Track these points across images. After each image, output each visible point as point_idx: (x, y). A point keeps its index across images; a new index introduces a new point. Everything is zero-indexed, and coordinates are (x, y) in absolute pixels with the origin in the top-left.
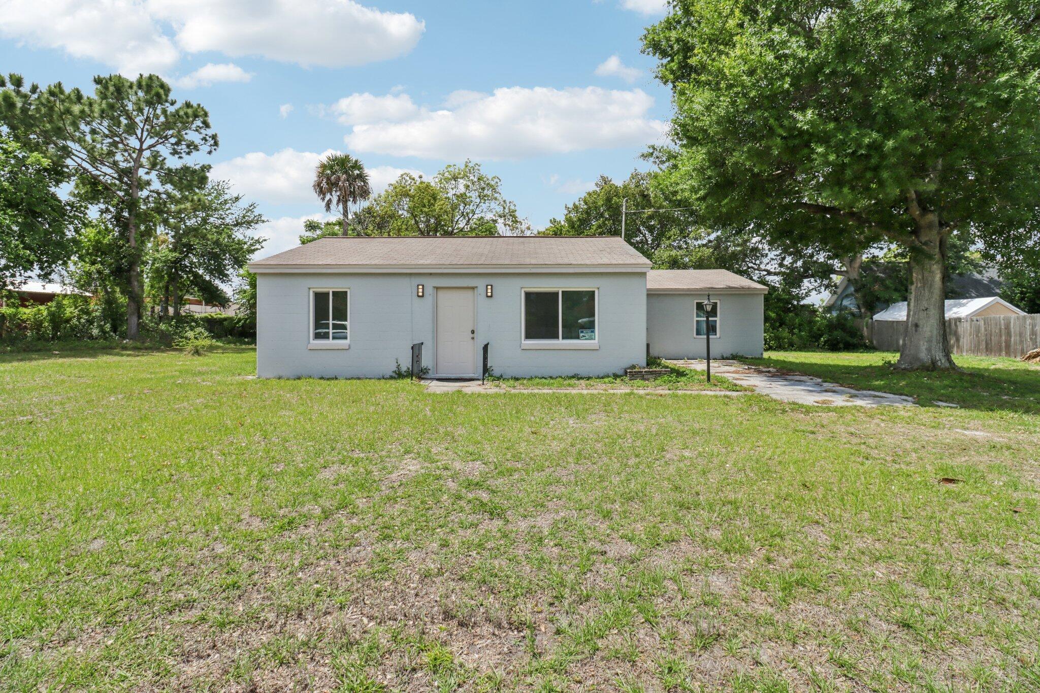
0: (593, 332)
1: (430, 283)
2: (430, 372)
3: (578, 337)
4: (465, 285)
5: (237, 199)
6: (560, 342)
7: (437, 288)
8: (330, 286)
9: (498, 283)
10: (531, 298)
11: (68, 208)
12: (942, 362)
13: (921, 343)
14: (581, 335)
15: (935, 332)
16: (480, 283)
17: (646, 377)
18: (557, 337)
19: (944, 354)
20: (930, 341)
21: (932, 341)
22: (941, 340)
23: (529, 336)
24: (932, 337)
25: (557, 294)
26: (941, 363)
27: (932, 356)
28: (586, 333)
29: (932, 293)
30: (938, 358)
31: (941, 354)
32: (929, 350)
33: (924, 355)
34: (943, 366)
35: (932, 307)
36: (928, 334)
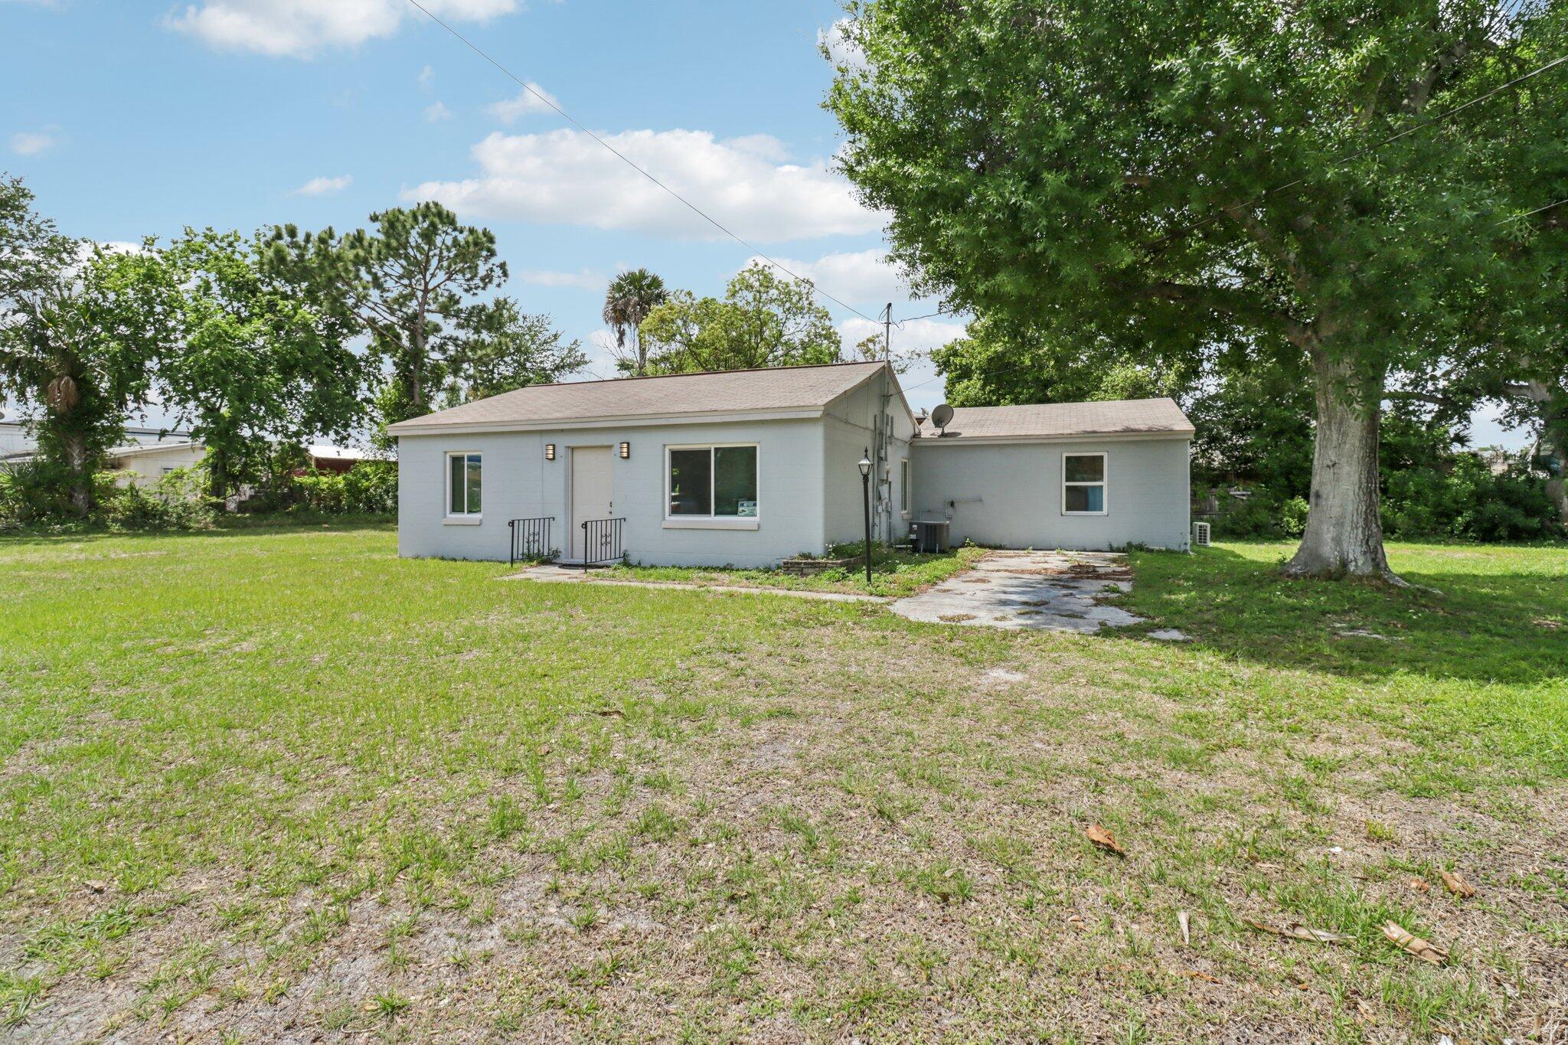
0: (755, 505)
1: (563, 442)
2: (562, 555)
3: (735, 513)
4: (599, 444)
5: (556, 337)
6: (712, 520)
7: (573, 449)
8: (465, 449)
9: (635, 439)
10: (678, 457)
11: (362, 364)
12: (1359, 564)
13: (1325, 527)
14: (740, 509)
15: (1350, 508)
16: (614, 439)
17: (805, 571)
18: (709, 513)
19: (1364, 548)
20: (1339, 524)
21: (1343, 524)
22: (1361, 523)
23: (675, 511)
24: (1343, 516)
25: (708, 452)
26: (1356, 566)
27: (1341, 553)
28: (745, 507)
29: (1345, 434)
30: (1351, 557)
31: (1358, 549)
32: (1337, 541)
33: (1329, 552)
34: (1359, 572)
35: (1344, 460)
36: (1335, 512)
